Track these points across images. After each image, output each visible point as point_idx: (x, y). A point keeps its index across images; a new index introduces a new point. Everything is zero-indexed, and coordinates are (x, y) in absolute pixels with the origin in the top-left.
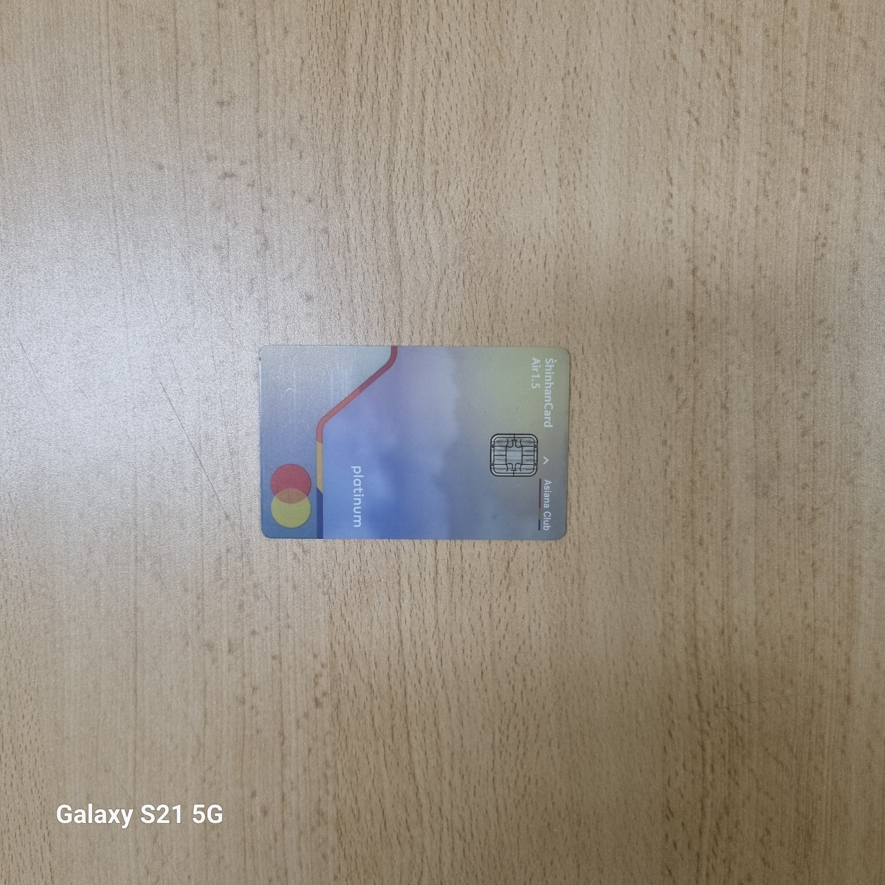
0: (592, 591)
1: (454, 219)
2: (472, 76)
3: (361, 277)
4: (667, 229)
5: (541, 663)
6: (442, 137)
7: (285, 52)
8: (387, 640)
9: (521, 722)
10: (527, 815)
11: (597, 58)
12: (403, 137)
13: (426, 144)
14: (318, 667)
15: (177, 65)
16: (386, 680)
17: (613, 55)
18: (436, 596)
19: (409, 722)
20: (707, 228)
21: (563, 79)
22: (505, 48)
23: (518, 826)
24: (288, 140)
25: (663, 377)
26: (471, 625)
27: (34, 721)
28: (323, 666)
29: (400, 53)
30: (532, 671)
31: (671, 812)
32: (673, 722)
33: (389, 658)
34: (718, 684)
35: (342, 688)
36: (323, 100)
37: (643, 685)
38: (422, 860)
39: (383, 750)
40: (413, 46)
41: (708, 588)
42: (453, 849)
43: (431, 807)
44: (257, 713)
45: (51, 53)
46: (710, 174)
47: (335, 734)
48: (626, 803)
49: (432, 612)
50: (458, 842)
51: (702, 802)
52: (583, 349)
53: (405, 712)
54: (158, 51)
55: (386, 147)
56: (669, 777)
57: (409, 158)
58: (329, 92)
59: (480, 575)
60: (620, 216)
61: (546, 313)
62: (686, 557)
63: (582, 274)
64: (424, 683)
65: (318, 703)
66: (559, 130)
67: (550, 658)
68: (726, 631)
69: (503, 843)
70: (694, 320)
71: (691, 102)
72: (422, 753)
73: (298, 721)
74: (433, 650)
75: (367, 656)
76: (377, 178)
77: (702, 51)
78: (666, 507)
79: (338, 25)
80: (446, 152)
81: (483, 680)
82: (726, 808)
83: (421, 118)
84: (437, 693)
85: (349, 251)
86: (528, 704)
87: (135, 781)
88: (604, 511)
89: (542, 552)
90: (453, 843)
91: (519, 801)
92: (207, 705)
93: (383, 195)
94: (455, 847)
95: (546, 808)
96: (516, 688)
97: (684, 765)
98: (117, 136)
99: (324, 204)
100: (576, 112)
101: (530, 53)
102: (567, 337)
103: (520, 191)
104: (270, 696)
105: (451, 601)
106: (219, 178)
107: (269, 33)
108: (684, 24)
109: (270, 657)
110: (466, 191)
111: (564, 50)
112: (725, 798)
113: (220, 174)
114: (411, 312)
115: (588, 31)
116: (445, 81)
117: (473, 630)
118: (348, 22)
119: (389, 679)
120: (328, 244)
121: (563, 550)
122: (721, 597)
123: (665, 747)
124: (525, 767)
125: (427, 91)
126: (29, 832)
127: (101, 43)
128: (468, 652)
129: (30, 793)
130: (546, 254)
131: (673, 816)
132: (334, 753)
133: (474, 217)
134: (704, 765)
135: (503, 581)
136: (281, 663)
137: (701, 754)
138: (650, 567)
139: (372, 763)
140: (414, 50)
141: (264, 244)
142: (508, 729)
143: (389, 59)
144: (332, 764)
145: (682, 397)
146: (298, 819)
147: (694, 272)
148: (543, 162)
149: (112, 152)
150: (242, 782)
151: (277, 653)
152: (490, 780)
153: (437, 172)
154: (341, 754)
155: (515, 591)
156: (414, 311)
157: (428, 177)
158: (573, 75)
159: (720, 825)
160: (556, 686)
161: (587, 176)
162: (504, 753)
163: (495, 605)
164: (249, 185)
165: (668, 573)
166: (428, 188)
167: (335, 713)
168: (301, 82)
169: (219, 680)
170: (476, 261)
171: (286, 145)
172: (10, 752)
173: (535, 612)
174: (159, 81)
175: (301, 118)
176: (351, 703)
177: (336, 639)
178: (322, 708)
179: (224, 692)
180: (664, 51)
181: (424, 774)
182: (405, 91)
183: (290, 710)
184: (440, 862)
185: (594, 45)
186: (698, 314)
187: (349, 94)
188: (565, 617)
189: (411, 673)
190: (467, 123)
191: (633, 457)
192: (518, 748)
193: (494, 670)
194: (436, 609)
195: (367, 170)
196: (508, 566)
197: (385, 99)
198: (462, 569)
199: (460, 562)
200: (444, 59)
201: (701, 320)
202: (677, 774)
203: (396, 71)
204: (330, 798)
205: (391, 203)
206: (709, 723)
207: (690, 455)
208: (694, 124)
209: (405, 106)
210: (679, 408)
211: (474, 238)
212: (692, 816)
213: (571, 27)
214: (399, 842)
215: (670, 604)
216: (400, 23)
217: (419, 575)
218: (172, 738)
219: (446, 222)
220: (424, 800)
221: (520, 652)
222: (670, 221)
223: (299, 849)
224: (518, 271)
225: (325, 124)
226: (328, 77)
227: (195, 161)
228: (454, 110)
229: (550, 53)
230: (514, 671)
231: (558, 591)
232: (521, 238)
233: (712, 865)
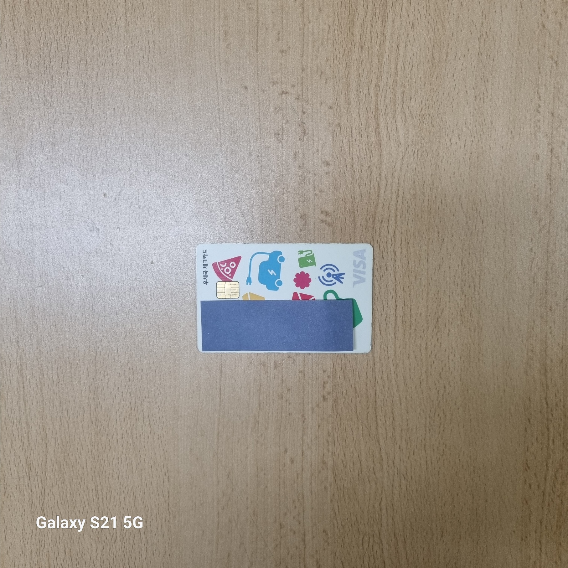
0: (486, 337)
1: (413, 119)
2: (426, 36)
3: (358, 152)
4: (537, 126)
5: (455, 378)
6: (408, 71)
7: (319, 22)
8: (366, 363)
9: (442, 412)
10: (444, 467)
11: (499, 27)
12: (386, 71)
13: (399, 75)
14: (326, 378)
15: (258, 30)
16: (364, 386)
17: (509, 24)
18: (395, 337)
19: (377, 411)
20: (560, 126)
21: (479, 39)
22: (446, 21)
23: (439, 472)
24: (319, 73)
25: (532, 212)
26: (415, 355)
27: (162, 405)
28: (328, 377)
29: (385, 23)
30: (449, 382)
31: (528, 467)
32: (531, 414)
33: (366, 374)
34: (558, 392)
35: (339, 390)
36: (340, 50)
37: (514, 392)
38: (382, 491)
39: (361, 427)
40: (393, 19)
41: (554, 335)
42: (400, 485)
43: (388, 461)
44: (290, 404)
45: (187, 22)
46: (563, 94)
47: (334, 417)
48: (502, 460)
49: (393, 347)
50: (404, 482)
51: (547, 461)
52: (485, 195)
53: (375, 405)
54: (247, 21)
55: (376, 77)
56: (528, 446)
57: (388, 83)
58: (344, 46)
59: (421, 326)
60: (509, 118)
61: (464, 173)
62: (542, 317)
63: (486, 152)
64: (386, 388)
65: (325, 399)
66: (476, 68)
67: (460, 375)
68: (564, 360)
69: (429, 483)
70: (551, 178)
71: (553, 53)
72: (384, 429)
73: (313, 409)
74: (393, 369)
75: (354, 372)
76: (369, 95)
77: (560, 23)
78: (530, 288)
79: (350, 7)
80: (410, 80)
81: (420, 387)
82: (561, 465)
83: (396, 59)
84: (394, 394)
85: (352, 137)
86: (447, 401)
87: (218, 441)
88: (494, 289)
89: (458, 313)
90: (400, 482)
91: (439, 458)
92: (261, 399)
93: (372, 105)
94: (401, 484)
95: (455, 463)
96: (440, 392)
97: (537, 439)
98: (221, 70)
99: (338, 110)
100: (486, 58)
101: (461, 23)
102: (476, 188)
103: (452, 103)
104: (297, 394)
105: (404, 342)
106: (279, 94)
107: (311, 11)
108: (550, 7)
109: (298, 372)
110: (421, 103)
111: (480, 22)
112: (560, 459)
113: (279, 92)
114: (386, 173)
115: (494, 11)
116: (410, 39)
117: (416, 358)
118: (356, 5)
119: (366, 386)
120: (340, 133)
121: (469, 312)
122: (561, 341)
123: (526, 429)
124: (444, 438)
125: (400, 45)
126: (157, 470)
127: (214, 17)
128: (412, 370)
129: (158, 447)
130: (466, 140)
131: (529, 468)
132: (333, 428)
133: (425, 118)
134: (548, 439)
135: (434, 330)
136: (304, 375)
137: (547, 433)
138: (520, 322)
139: (355, 434)
140: (393, 21)
141: (303, 133)
142: (434, 416)
143: (379, 27)
144: (332, 434)
145: (542, 224)
146: (311, 465)
147: (551, 151)
148: (466, 87)
149: (219, 79)
150: (279, 444)
151: (302, 369)
152: (423, 445)
153: (404, 91)
154: (337, 428)
155: (441, 335)
156: (388, 172)
157: (399, 94)
158: (485, 36)
159: (557, 475)
160: (463, 392)
161: (491, 94)
162: (431, 430)
163: (429, 343)
164: (296, 99)
165: (531, 326)
166: (399, 101)
167: (335, 405)
168: (328, 40)
169: (268, 385)
170: (425, 144)
171: (318, 76)
172: (148, 423)
173: (452, 348)
174: (247, 39)
175: (327, 60)
176: (344, 399)
177: (336, 362)
178: (327, 402)
179: (271, 391)
180: (538, 23)
181: (384, 442)
182: (387, 45)
183: (308, 402)
184: (392, 493)
185: (497, 19)
186: (553, 176)
187: (355, 46)
188: (470, 351)
189: (379, 382)
190: (422, 64)
191: (512, 259)
192: (440, 427)
193: (427, 381)
194: (395, 345)
195: (364, 91)
196: (438, 321)
197: (376, 50)
198: (411, 322)
199: (409, 318)
200: (410, 27)
201: (555, 179)
202: (532, 444)
203: (383, 33)
204: (330, 454)
205: (377, 109)
206: (552, 415)
207: (546, 258)
208: (554, 65)
209: (387, 54)
210: (540, 230)
211: (424, 130)
212: (540, 470)
213: (485, 9)
214: (369, 481)
215: (531, 344)
216: (386, 6)
217: (386, 325)
218: (240, 417)
219: (408, 121)
220: (384, 456)
221: (442, 371)
222: (539, 121)
223: (311, 483)
224: (449, 150)
225: (341, 63)
226: (344, 36)
227: (265, 84)
228: (415, 56)
229: (472, 23)
230: (439, 382)
231: (466, 336)
232: (452, 131)
233: (552, 498)
